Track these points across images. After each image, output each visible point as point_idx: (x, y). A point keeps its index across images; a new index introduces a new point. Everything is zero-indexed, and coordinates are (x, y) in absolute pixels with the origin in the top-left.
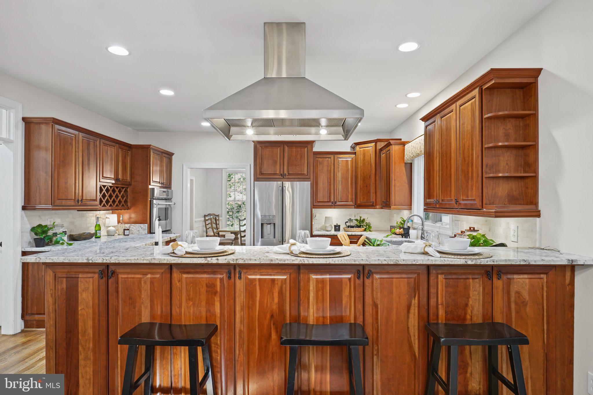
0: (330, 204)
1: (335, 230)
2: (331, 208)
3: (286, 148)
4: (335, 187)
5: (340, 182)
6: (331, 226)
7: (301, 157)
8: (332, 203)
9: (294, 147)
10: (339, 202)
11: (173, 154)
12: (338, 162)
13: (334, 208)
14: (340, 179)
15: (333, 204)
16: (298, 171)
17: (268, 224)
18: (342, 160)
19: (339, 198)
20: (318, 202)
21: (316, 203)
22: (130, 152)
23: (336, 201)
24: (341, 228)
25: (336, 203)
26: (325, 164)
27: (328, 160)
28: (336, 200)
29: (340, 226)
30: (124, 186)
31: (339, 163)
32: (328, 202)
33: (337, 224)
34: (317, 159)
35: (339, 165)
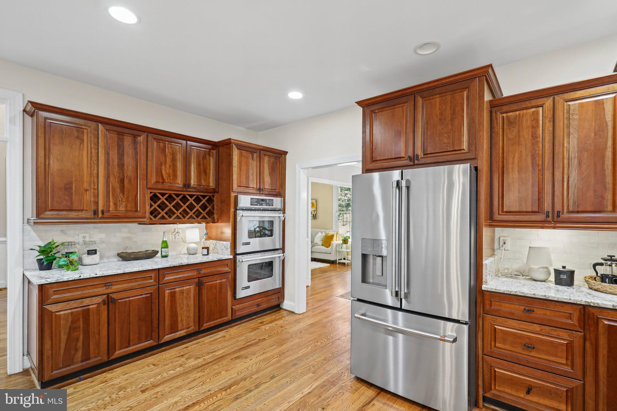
0: (540, 217)
1: (558, 282)
2: (542, 227)
3: (420, 101)
4: (558, 175)
5: (575, 162)
6: (545, 270)
7: (454, 113)
8: (548, 216)
9: (438, 96)
10: (569, 212)
11: (286, 153)
12: (568, 112)
13: (554, 228)
14: (572, 155)
15: (550, 219)
16: (445, 145)
17: (377, 256)
18: (579, 103)
19: (571, 202)
20: (506, 212)
21: (499, 214)
22: (214, 152)
23: (560, 210)
24: (578, 279)
25: (558, 216)
26: (527, 122)
27: (533, 112)
28: (558, 207)
29: (572, 272)
30: (206, 194)
31: (571, 112)
32: (533, 212)
33: (564, 267)
34: (505, 115)
35: (569, 119)
